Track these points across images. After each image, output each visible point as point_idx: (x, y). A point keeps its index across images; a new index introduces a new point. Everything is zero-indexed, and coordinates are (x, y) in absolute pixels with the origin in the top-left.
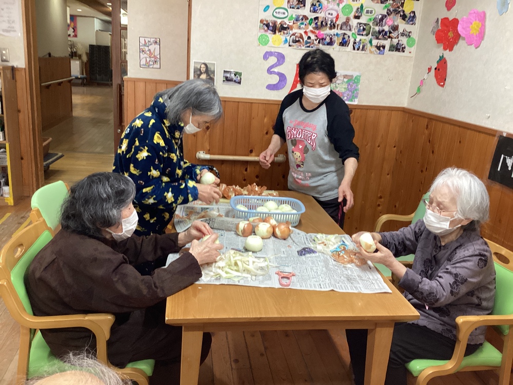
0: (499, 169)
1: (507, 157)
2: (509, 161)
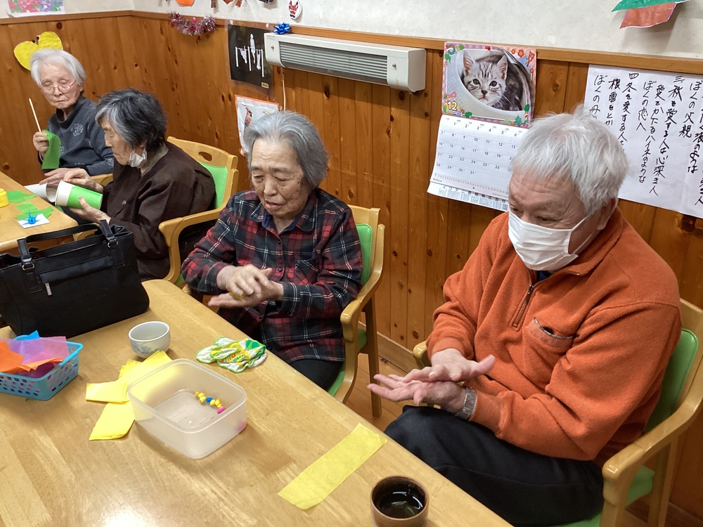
0: (237, 66)
1: (240, 49)
2: (244, 54)
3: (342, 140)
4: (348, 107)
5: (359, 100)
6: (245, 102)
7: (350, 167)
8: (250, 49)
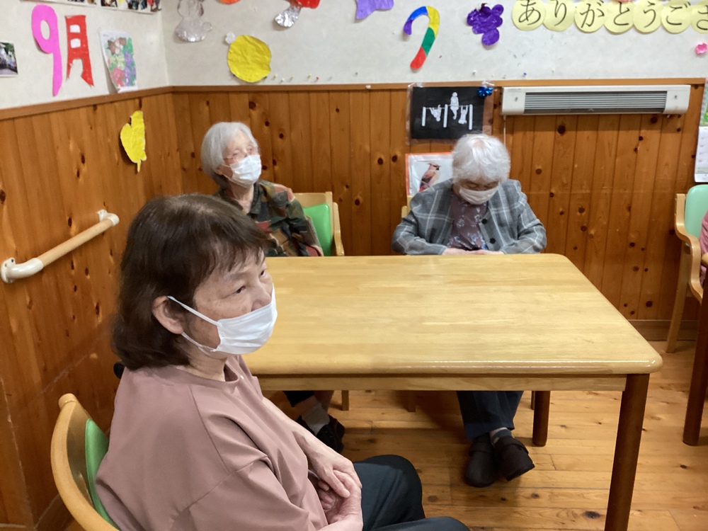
0: (423, 124)
1: (430, 108)
2: (436, 113)
3: (576, 166)
4: (588, 138)
5: (604, 129)
6: (424, 158)
7: (584, 187)
8: (449, 108)
